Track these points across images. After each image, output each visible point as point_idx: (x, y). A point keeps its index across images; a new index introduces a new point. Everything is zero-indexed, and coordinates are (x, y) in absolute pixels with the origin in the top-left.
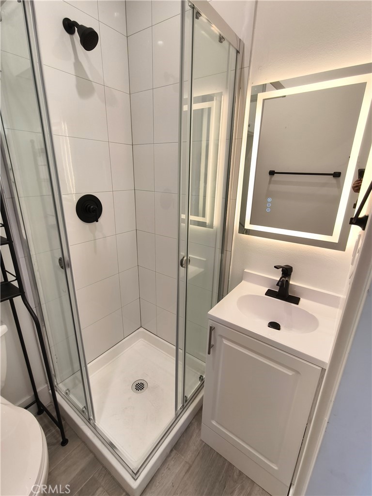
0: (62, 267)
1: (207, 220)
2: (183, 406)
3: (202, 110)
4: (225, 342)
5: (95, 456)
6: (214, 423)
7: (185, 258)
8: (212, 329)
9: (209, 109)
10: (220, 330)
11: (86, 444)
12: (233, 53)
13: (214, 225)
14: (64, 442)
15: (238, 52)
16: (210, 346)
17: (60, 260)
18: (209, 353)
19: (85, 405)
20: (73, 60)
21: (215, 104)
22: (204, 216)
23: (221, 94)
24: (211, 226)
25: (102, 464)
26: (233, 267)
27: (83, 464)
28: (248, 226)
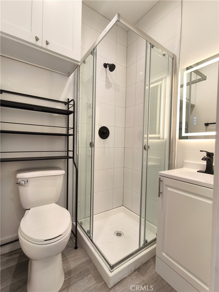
0: (91, 147)
1: (161, 136)
2: (144, 244)
3: (157, 86)
4: (169, 189)
5: (90, 259)
6: (164, 254)
7: (147, 145)
8: (160, 181)
9: (161, 84)
10: (166, 181)
11: (86, 252)
12: (171, 59)
13: (165, 138)
14: (76, 248)
15: (173, 59)
16: (160, 193)
17: (91, 143)
18: (159, 196)
19: (89, 230)
20: (105, 76)
21: (163, 82)
22: (159, 133)
23: (166, 77)
24: (163, 139)
25: (93, 264)
26: (176, 161)
27: (84, 260)
28: (184, 134)
